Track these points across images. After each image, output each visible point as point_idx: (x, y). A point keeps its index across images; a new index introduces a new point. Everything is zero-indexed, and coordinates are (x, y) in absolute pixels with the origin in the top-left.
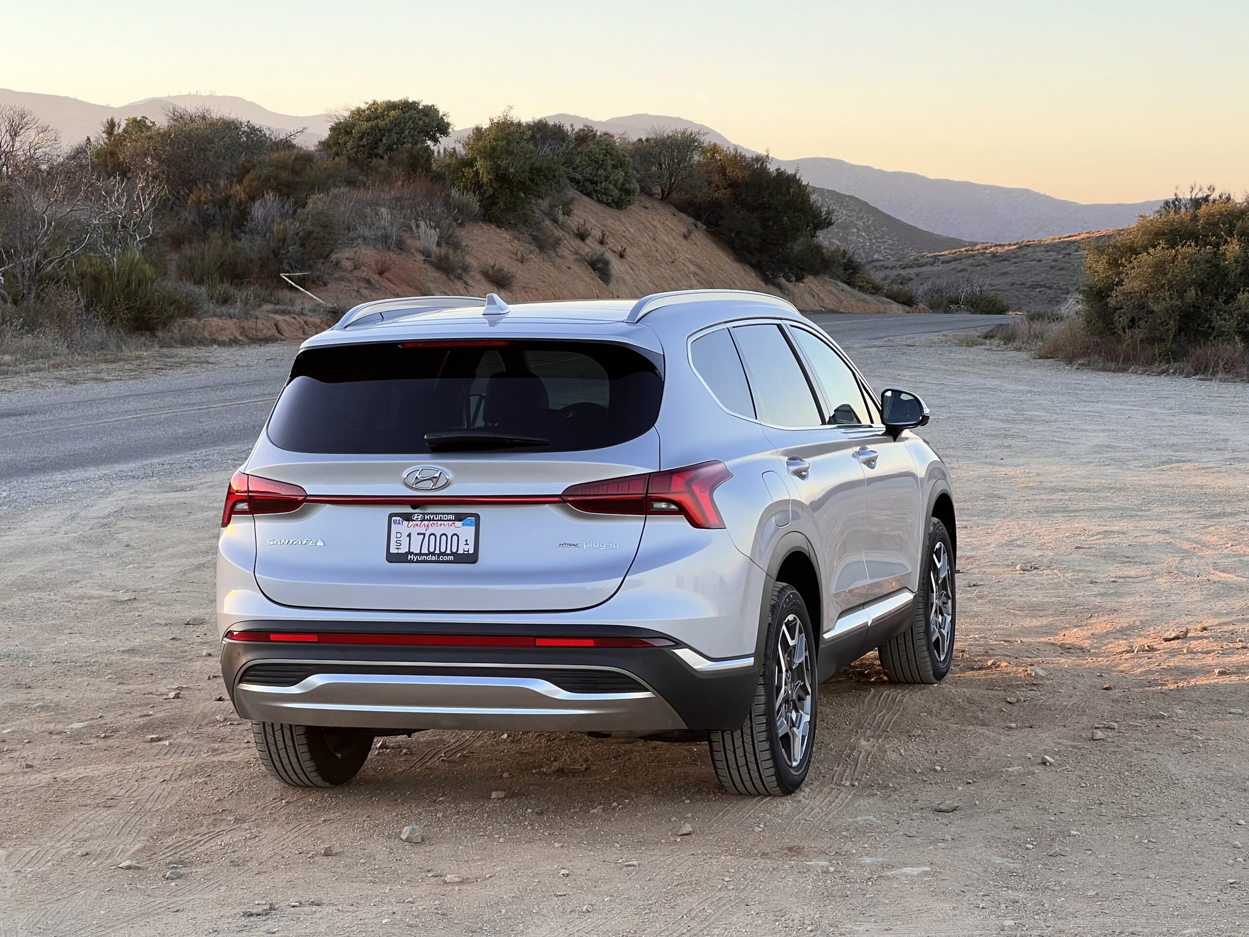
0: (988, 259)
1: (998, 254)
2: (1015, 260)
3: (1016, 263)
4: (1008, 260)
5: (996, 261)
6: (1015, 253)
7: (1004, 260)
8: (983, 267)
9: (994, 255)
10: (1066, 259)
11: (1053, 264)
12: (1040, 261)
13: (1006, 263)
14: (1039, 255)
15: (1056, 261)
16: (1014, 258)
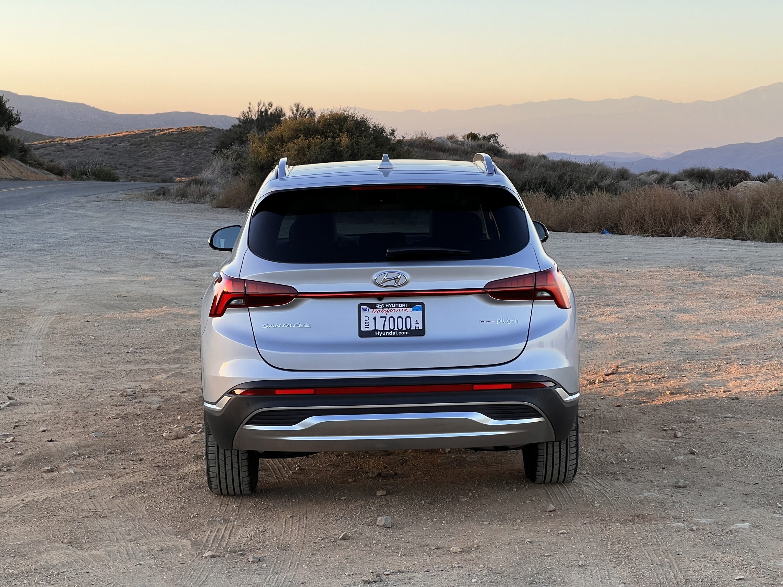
0: (65, 147)
1: (70, 144)
2: (82, 148)
3: (82, 150)
4: (78, 148)
5: (69, 149)
6: (82, 144)
7: (74, 148)
8: (61, 152)
9: (68, 145)
10: (114, 148)
11: (106, 151)
12: (98, 149)
13: (76, 150)
14: (97, 145)
15: (108, 149)
16: (81, 147)
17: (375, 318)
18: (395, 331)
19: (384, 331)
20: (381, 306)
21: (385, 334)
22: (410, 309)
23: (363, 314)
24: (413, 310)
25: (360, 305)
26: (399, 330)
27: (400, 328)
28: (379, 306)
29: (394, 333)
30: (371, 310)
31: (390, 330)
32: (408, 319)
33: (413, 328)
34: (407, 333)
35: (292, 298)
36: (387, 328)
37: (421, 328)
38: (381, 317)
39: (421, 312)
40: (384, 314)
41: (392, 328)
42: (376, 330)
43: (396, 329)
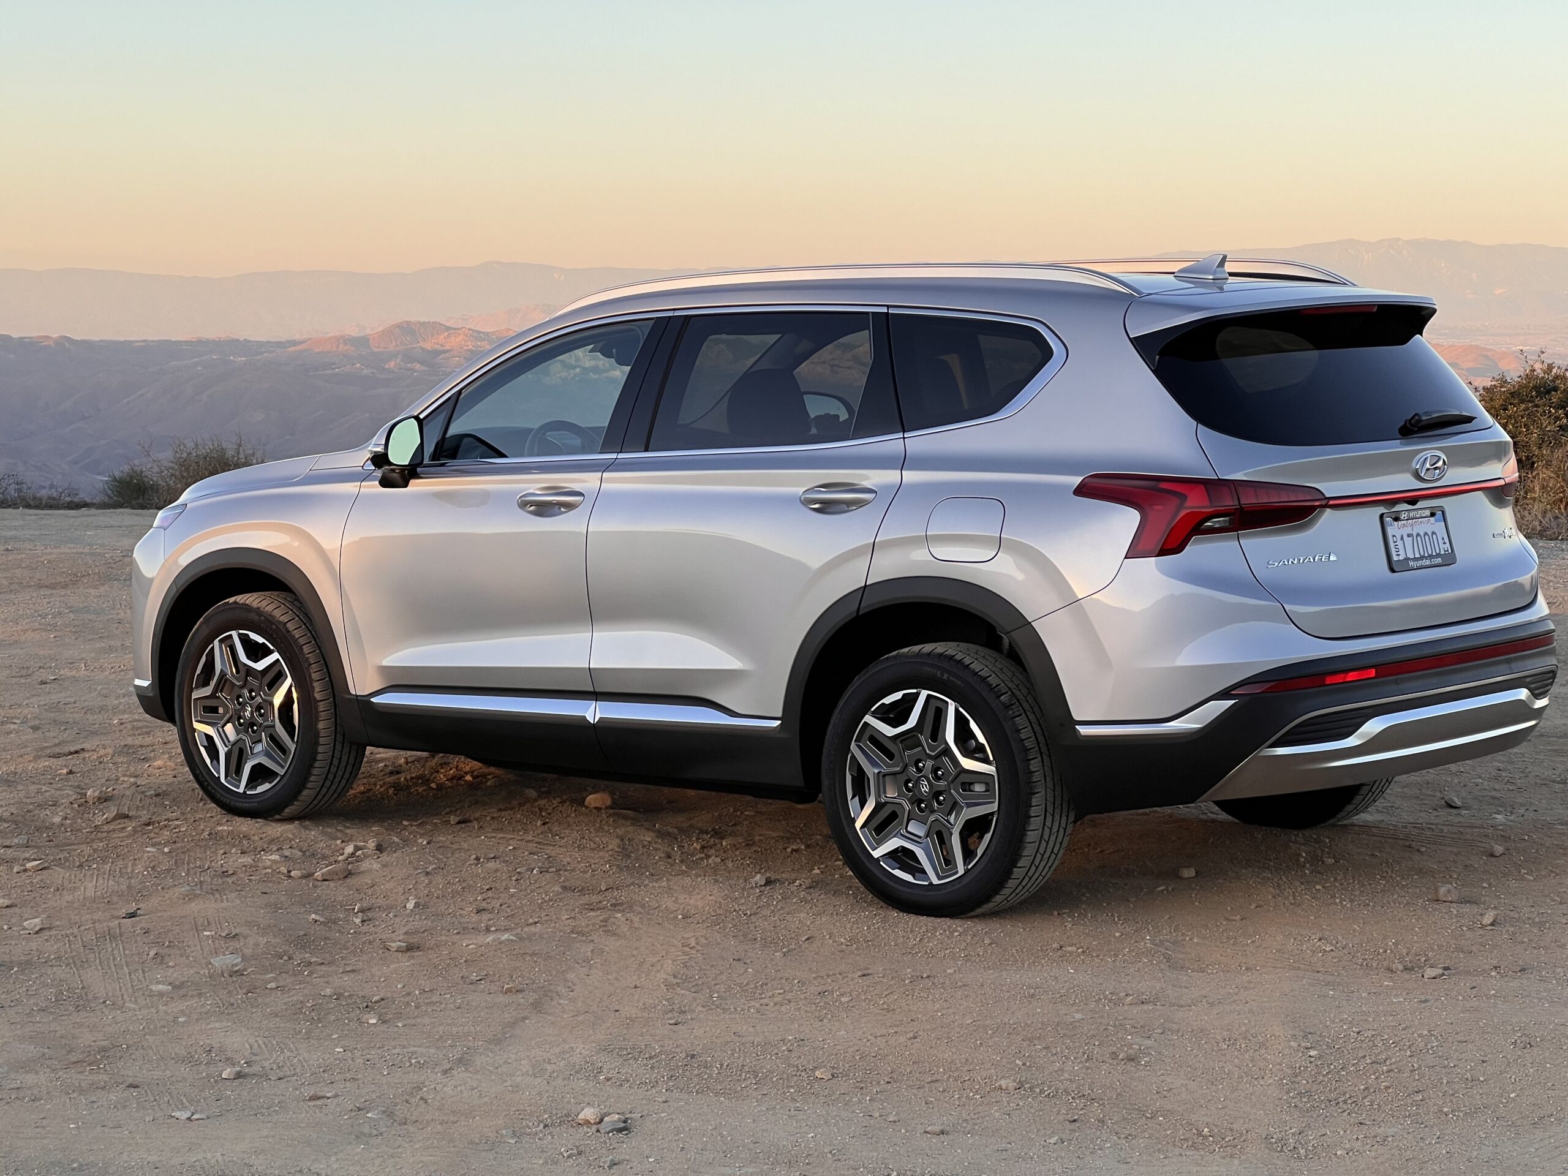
17: (1402, 538)
18: (1426, 558)
19: (1415, 559)
20: (1406, 515)
21: (1419, 563)
22: (1432, 519)
23: (1390, 531)
24: (1436, 521)
25: (1382, 516)
26: (1431, 557)
27: (1430, 553)
28: (1403, 516)
29: (1428, 563)
30: (1396, 523)
31: (1422, 558)
32: (1434, 536)
33: (1442, 552)
34: (1439, 560)
35: (1314, 508)
36: (1417, 556)
37: (1450, 551)
38: (1409, 536)
39: (1443, 523)
40: (1408, 530)
41: (1422, 554)
42: (1407, 559)
43: (1426, 555)
